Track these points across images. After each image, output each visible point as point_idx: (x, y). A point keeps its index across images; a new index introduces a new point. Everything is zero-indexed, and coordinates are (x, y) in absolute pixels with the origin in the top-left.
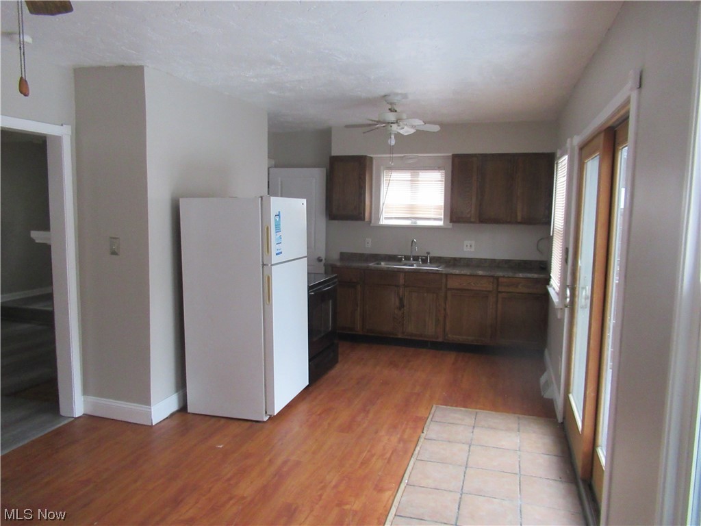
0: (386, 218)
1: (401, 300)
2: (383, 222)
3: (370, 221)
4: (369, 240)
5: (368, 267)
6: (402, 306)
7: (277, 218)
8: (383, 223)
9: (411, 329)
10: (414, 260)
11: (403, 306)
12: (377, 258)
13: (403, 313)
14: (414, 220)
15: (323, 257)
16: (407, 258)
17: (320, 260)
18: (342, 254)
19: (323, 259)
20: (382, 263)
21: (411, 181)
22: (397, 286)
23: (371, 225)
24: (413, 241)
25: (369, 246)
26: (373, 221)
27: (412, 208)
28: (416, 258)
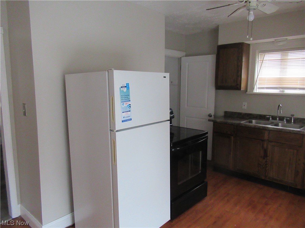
0: (259, 88)
1: (265, 151)
2: (257, 90)
3: (246, 90)
4: (246, 104)
5: (240, 124)
6: (265, 156)
7: (125, 90)
8: (257, 92)
9: (272, 174)
10: (279, 120)
11: (267, 156)
12: (250, 116)
13: (266, 161)
14: (281, 90)
15: (213, 114)
16: (274, 118)
17: (210, 116)
18: (226, 112)
19: (213, 115)
20: (254, 121)
21: (281, 60)
22: (263, 141)
23: (247, 93)
24: (279, 106)
25: (245, 107)
26: (248, 90)
27: (280, 80)
28: (281, 119)
